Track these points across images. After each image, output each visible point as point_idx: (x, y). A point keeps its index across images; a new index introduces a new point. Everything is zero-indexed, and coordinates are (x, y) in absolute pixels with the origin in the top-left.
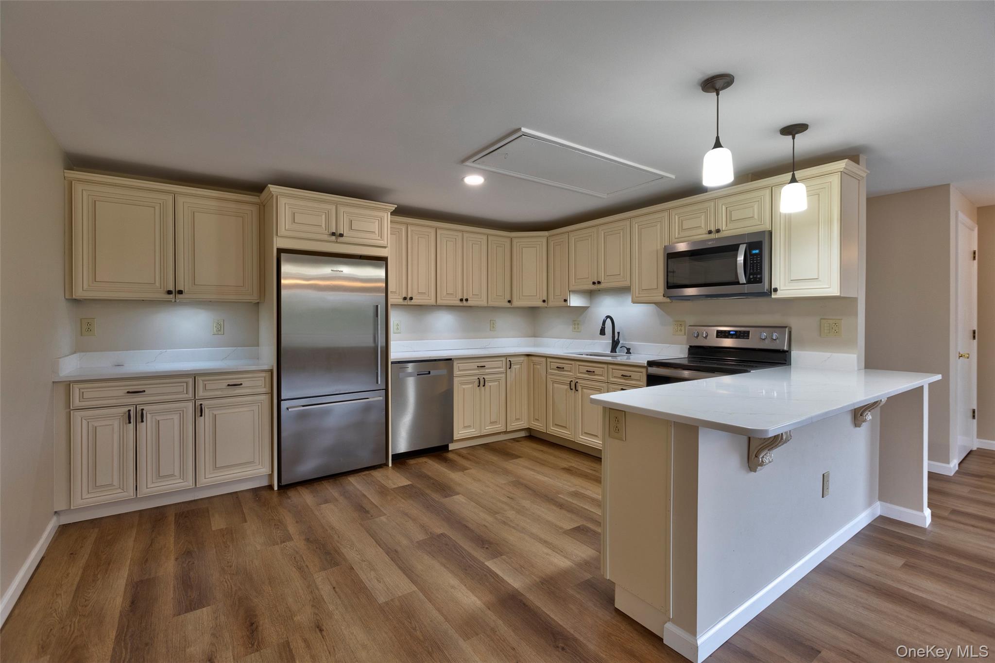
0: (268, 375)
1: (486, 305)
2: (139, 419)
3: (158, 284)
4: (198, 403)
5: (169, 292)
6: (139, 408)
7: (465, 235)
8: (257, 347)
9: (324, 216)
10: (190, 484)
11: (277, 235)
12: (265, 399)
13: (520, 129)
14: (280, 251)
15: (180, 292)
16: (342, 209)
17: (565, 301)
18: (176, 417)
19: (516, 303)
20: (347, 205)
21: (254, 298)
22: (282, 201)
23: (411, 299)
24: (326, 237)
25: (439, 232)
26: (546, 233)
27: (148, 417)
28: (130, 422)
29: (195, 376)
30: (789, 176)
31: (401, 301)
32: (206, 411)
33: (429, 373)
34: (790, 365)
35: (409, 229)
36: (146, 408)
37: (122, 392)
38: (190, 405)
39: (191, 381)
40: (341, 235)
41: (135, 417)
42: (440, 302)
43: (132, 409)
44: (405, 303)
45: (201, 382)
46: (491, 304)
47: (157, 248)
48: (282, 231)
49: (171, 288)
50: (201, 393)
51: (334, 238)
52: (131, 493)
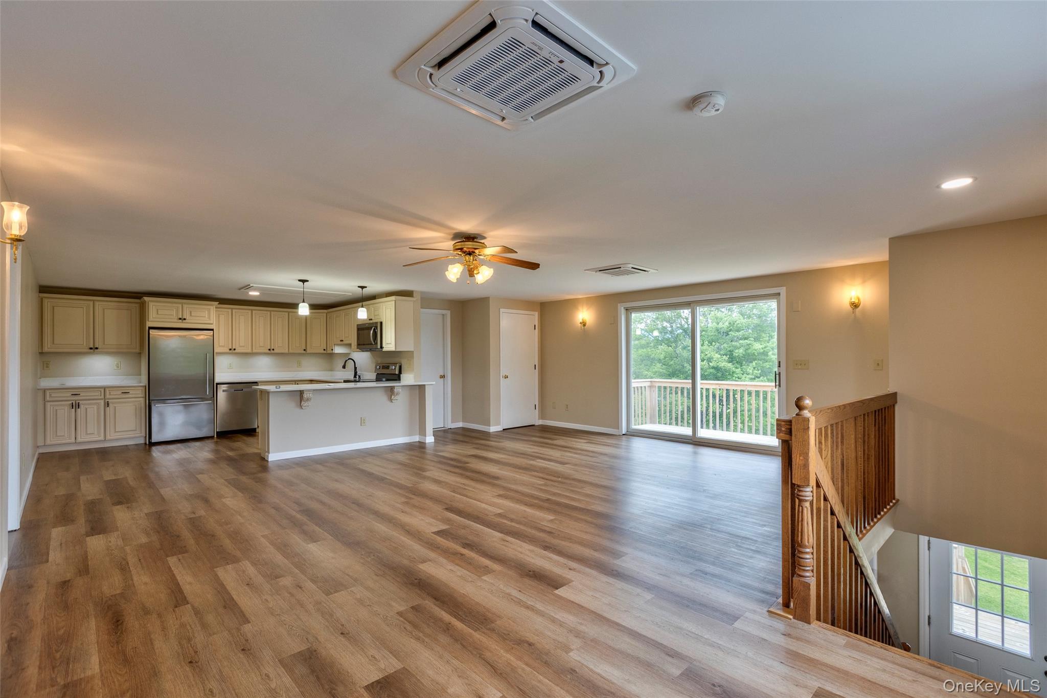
0: (143, 389)
1: (287, 352)
2: (77, 407)
3: (85, 344)
4: (106, 401)
5: (91, 348)
6: (77, 402)
7: (272, 313)
8: (139, 376)
9: (175, 310)
10: (102, 438)
11: (148, 320)
12: (142, 400)
13: (249, 285)
14: (150, 328)
15: (97, 348)
16: (185, 306)
17: (332, 350)
18: (95, 407)
19: (309, 351)
20: (188, 304)
21: (138, 350)
22: (151, 304)
23: (235, 349)
24: (176, 320)
25: (254, 312)
26: (325, 311)
27: (82, 406)
28: (73, 408)
29: (105, 388)
30: (361, 304)
31: (228, 351)
32: (111, 405)
33: (242, 390)
34: (400, 380)
35: (234, 312)
36: (81, 402)
37: (69, 394)
38: (102, 402)
39: (103, 390)
40: (185, 319)
41: (76, 406)
42: (254, 351)
43: (74, 402)
44: (231, 351)
45: (108, 391)
46: (291, 351)
47: (85, 330)
48: (151, 318)
49: (92, 346)
50: (108, 396)
51: (180, 321)
52: (73, 440)
